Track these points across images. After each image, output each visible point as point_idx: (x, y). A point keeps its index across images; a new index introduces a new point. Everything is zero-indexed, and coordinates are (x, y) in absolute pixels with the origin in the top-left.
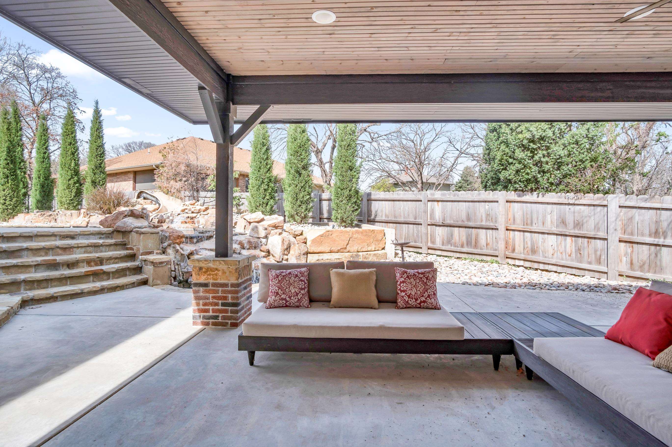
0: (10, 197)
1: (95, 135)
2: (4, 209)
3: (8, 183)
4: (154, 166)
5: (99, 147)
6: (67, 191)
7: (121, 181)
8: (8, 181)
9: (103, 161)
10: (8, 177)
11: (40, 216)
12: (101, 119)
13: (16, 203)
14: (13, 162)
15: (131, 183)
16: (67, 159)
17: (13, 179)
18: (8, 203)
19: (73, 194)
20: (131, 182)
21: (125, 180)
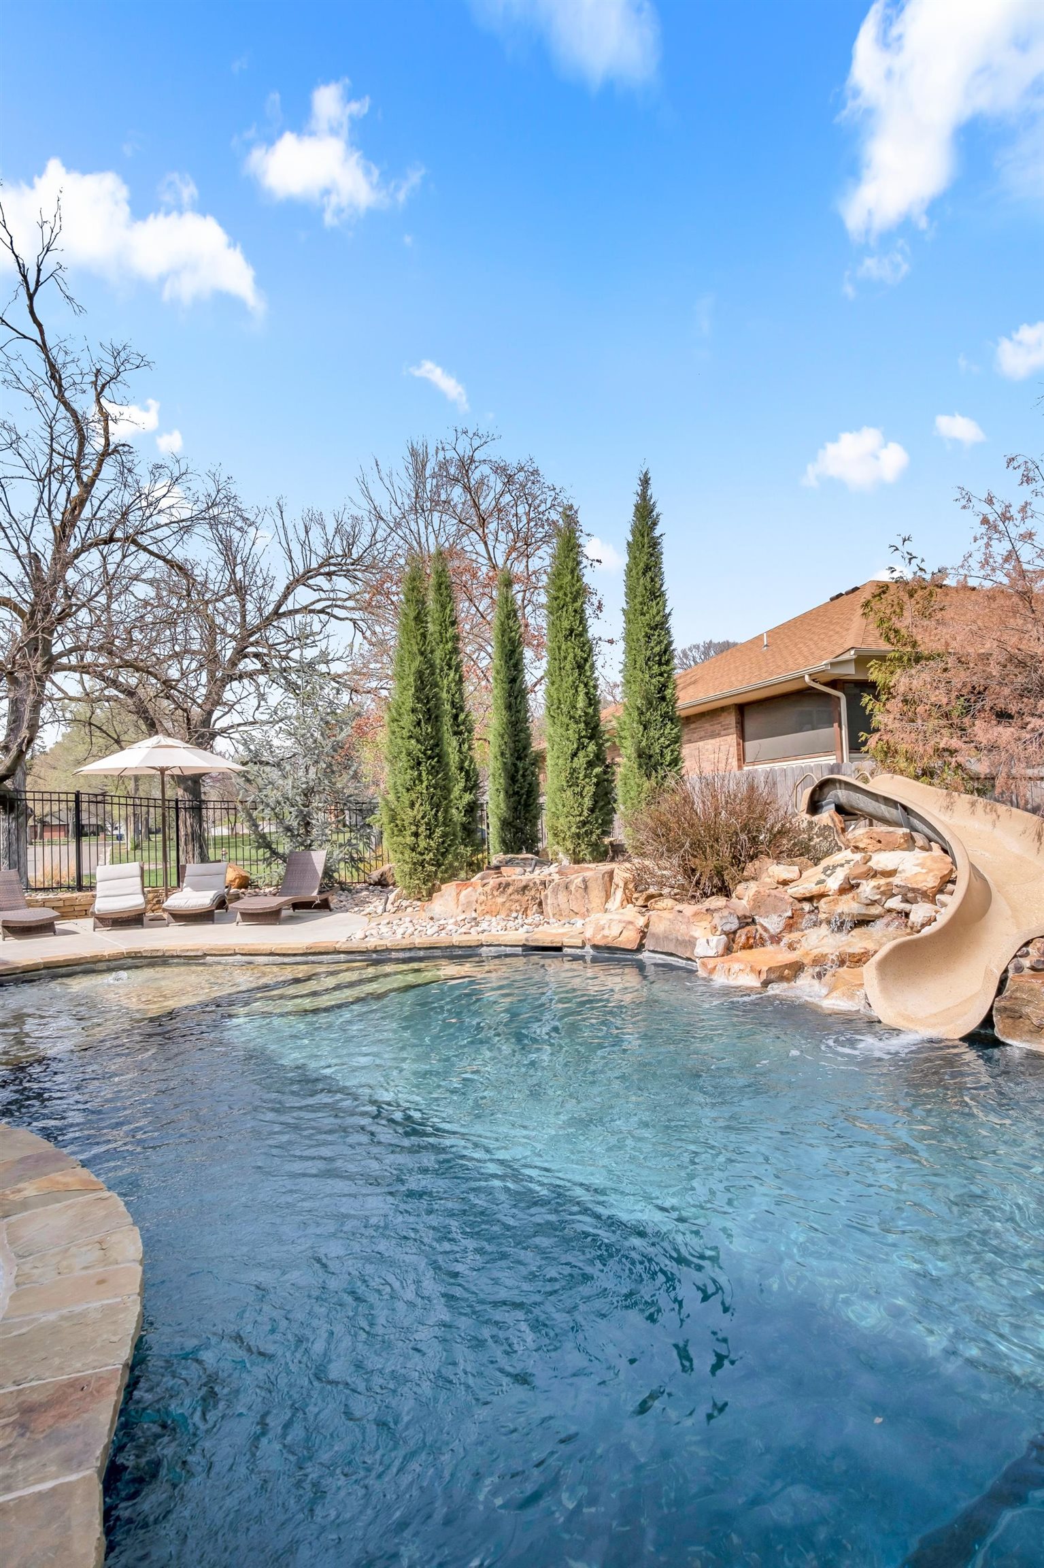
0: (427, 824)
1: (640, 589)
2: (414, 864)
3: (421, 782)
4: (807, 678)
5: (655, 628)
6: (569, 793)
7: (701, 739)
8: (420, 775)
9: (669, 677)
10: (419, 764)
11: (496, 893)
12: (657, 533)
13: (443, 842)
14: (432, 716)
15: (730, 741)
16: (564, 685)
17: (433, 767)
18: (423, 844)
19: (588, 802)
20: (732, 739)
21: (713, 735)
